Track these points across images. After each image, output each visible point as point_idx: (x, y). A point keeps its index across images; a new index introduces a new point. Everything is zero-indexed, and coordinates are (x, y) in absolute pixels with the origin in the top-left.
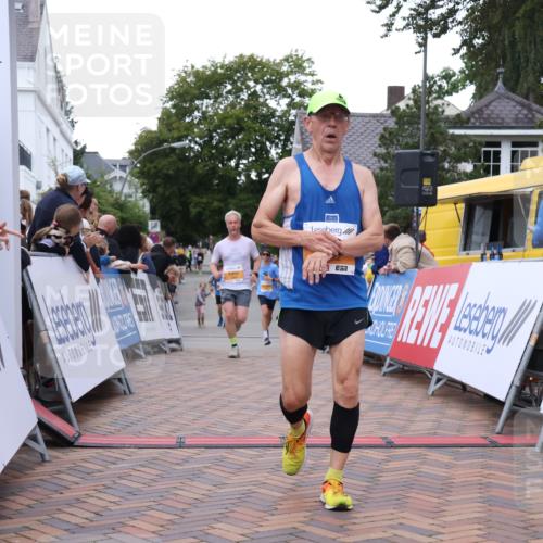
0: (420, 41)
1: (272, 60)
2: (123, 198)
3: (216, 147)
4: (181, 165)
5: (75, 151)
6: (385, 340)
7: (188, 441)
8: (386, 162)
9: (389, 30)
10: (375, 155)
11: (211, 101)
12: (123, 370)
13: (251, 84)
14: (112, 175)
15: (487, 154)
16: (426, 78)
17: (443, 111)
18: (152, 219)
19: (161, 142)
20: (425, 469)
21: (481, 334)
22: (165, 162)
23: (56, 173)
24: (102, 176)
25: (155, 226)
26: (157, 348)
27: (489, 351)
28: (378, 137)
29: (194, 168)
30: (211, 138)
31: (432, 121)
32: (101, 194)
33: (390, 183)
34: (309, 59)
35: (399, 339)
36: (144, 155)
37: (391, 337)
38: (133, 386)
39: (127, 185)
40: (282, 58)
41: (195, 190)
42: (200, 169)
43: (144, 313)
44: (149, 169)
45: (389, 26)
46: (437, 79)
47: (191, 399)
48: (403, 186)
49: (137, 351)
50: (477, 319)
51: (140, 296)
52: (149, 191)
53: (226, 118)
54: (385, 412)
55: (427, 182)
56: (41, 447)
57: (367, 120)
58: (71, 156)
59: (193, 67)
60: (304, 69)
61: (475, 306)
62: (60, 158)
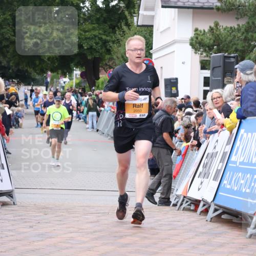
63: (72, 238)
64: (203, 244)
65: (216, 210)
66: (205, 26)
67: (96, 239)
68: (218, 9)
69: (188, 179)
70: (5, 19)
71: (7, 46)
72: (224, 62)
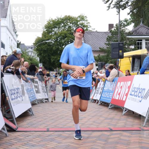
0: (118, 11)
1: (75, 17)
2: (31, 57)
3: (59, 42)
4: (48, 47)
5: (17, 43)
6: (109, 98)
7: (50, 130)
8: (109, 46)
9: (109, 8)
10: (105, 44)
11: (57, 29)
12: (31, 108)
13: (69, 24)
14: (28, 50)
15: (138, 43)
16: (120, 21)
17: (125, 31)
18: (40, 63)
19: (43, 41)
20: (122, 138)
21: (138, 96)
22: (44, 46)
23: (12, 50)
24: (26, 51)
25: (41, 65)
26: (41, 101)
27: (140, 101)
28: (106, 39)
29: (52, 48)
30: (57, 39)
31: (121, 34)
32: (25, 56)
33: (110, 52)
34: (86, 16)
35: (113, 98)
36: (38, 44)
37: (111, 97)
38: (34, 113)
39: (33, 53)
40: (78, 16)
41: (52, 55)
42: (54, 48)
43: (38, 91)
44: (39, 49)
45: (109, 7)
46: (123, 22)
47: (51, 117)
48: (114, 53)
49: (35, 102)
50: (136, 92)
51: (36, 86)
52: (39, 55)
53: (62, 34)
54: (110, 120)
55: (121, 51)
56: (6, 132)
57: (103, 34)
58: (16, 45)
59: (52, 19)
60: (84, 19)
61: (136, 88)
62: (13, 46)
63: (63, 110)
64: (97, 111)
65: (100, 102)
66: (96, 55)
67: (69, 110)
68: (100, 51)
69: (93, 94)
70: (46, 55)
71: (46, 62)
72: (101, 64)
